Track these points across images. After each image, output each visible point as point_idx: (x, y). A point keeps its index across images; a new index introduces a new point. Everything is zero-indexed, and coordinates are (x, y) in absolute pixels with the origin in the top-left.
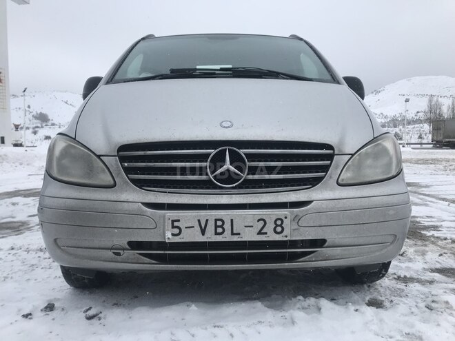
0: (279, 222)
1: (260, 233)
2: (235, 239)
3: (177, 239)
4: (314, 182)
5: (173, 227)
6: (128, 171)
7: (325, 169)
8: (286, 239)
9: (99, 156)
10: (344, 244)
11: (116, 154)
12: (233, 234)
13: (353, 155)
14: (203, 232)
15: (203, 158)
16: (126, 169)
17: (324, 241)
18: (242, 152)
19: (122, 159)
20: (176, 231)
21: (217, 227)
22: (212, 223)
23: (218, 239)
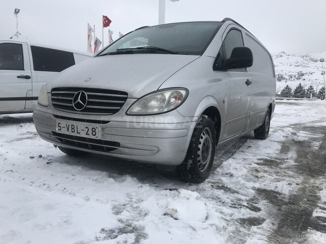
0: (94, 130)
2: (78, 135)
3: (59, 132)
4: (114, 112)
5: (59, 126)
7: (121, 105)
8: (97, 139)
10: (128, 147)
11: (50, 92)
12: (78, 133)
13: (139, 99)
14: (68, 130)
15: (72, 95)
16: (52, 99)
17: (119, 143)
20: (59, 128)
21: (72, 128)
22: (70, 126)
23: (73, 134)
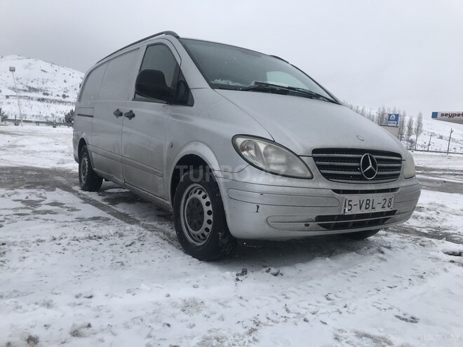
0: (390, 200)
1: (383, 207)
2: (374, 211)
3: (350, 213)
5: (349, 205)
6: (320, 167)
8: (391, 210)
9: (298, 156)
11: (311, 155)
12: (373, 208)
14: (361, 207)
16: (318, 166)
17: (395, 211)
18: (374, 156)
19: (316, 159)
20: (350, 207)
21: (367, 204)
22: (365, 202)
23: (366, 211)
